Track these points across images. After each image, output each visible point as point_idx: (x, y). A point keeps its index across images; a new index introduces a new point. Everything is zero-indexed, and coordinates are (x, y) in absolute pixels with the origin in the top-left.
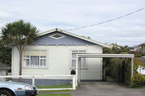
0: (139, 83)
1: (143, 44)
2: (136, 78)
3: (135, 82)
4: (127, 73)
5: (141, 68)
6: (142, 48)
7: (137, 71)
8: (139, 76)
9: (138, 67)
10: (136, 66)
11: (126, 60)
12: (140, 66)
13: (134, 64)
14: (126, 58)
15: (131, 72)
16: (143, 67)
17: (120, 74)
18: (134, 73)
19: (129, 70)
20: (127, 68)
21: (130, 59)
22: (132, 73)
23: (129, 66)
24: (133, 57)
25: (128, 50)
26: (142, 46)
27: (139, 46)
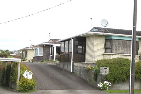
0: (26, 88)
1: (24, 49)
2: (23, 83)
3: (22, 86)
4: (13, 77)
5: (28, 73)
6: (23, 52)
7: (23, 75)
8: (26, 80)
9: (24, 72)
10: (23, 70)
11: (12, 64)
12: (26, 70)
13: (20, 69)
14: (12, 62)
15: (17, 77)
16: (29, 72)
17: (4, 78)
18: (20, 77)
19: (15, 74)
20: (13, 72)
21: (16, 64)
22: (19, 78)
23: (15, 70)
24: (20, 61)
25: (9, 54)
26: (22, 51)
27: (20, 50)
